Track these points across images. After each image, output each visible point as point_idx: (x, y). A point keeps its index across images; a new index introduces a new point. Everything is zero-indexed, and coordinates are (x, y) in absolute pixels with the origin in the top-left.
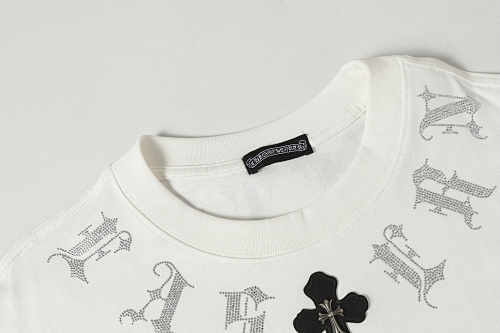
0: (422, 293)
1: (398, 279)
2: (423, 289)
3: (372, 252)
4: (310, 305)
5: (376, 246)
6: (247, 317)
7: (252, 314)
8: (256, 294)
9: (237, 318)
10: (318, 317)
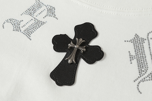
0: (140, 79)
1: (132, 61)
2: (142, 77)
3: (132, 37)
4: (72, 35)
5: (136, 36)
6: (36, 17)
7: (40, 18)
8: (51, 11)
9: (30, 14)
10: (70, 43)
